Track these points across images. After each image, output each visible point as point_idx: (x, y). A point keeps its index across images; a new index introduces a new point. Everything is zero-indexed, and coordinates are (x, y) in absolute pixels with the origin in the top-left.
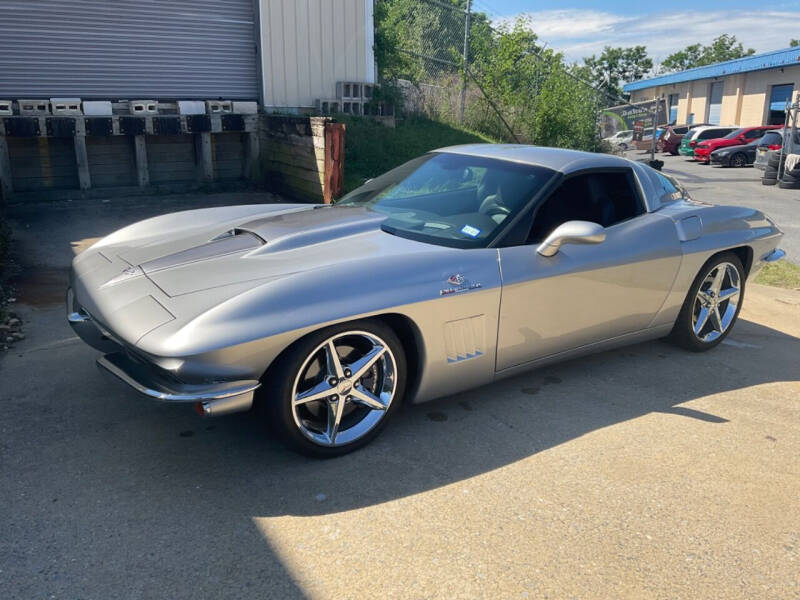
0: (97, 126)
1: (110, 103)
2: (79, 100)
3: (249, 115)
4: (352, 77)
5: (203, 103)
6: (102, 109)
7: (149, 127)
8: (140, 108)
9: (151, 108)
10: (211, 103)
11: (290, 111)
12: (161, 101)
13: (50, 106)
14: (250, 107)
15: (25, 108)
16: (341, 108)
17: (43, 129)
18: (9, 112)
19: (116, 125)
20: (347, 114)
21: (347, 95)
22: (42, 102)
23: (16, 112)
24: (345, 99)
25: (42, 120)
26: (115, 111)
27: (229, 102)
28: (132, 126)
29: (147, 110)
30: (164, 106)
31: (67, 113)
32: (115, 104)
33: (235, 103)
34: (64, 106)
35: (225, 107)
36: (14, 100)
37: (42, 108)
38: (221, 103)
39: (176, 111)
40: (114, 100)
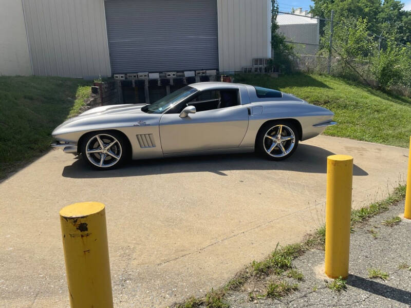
0: (153, 82)
1: (158, 74)
2: (148, 73)
3: (211, 76)
4: (260, 56)
5: (194, 72)
6: (155, 76)
7: (172, 82)
8: (170, 75)
9: (173, 75)
10: (197, 72)
11: (230, 73)
12: (178, 72)
13: (138, 76)
14: (214, 72)
15: (129, 77)
16: (253, 70)
17: (134, 84)
18: (124, 79)
19: (159, 82)
20: (256, 73)
21: (256, 64)
22: (135, 75)
23: (126, 78)
24: (255, 66)
25: (133, 81)
26: (160, 77)
27: (204, 71)
28: (165, 82)
29: (172, 75)
30: (179, 74)
31: (143, 78)
32: (161, 74)
33: (207, 71)
34: (142, 75)
35: (203, 73)
36: (126, 74)
37: (135, 76)
38: (202, 71)
39: (184, 76)
40: (160, 72)
